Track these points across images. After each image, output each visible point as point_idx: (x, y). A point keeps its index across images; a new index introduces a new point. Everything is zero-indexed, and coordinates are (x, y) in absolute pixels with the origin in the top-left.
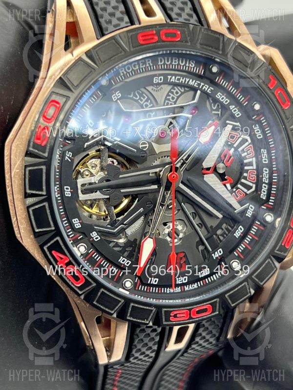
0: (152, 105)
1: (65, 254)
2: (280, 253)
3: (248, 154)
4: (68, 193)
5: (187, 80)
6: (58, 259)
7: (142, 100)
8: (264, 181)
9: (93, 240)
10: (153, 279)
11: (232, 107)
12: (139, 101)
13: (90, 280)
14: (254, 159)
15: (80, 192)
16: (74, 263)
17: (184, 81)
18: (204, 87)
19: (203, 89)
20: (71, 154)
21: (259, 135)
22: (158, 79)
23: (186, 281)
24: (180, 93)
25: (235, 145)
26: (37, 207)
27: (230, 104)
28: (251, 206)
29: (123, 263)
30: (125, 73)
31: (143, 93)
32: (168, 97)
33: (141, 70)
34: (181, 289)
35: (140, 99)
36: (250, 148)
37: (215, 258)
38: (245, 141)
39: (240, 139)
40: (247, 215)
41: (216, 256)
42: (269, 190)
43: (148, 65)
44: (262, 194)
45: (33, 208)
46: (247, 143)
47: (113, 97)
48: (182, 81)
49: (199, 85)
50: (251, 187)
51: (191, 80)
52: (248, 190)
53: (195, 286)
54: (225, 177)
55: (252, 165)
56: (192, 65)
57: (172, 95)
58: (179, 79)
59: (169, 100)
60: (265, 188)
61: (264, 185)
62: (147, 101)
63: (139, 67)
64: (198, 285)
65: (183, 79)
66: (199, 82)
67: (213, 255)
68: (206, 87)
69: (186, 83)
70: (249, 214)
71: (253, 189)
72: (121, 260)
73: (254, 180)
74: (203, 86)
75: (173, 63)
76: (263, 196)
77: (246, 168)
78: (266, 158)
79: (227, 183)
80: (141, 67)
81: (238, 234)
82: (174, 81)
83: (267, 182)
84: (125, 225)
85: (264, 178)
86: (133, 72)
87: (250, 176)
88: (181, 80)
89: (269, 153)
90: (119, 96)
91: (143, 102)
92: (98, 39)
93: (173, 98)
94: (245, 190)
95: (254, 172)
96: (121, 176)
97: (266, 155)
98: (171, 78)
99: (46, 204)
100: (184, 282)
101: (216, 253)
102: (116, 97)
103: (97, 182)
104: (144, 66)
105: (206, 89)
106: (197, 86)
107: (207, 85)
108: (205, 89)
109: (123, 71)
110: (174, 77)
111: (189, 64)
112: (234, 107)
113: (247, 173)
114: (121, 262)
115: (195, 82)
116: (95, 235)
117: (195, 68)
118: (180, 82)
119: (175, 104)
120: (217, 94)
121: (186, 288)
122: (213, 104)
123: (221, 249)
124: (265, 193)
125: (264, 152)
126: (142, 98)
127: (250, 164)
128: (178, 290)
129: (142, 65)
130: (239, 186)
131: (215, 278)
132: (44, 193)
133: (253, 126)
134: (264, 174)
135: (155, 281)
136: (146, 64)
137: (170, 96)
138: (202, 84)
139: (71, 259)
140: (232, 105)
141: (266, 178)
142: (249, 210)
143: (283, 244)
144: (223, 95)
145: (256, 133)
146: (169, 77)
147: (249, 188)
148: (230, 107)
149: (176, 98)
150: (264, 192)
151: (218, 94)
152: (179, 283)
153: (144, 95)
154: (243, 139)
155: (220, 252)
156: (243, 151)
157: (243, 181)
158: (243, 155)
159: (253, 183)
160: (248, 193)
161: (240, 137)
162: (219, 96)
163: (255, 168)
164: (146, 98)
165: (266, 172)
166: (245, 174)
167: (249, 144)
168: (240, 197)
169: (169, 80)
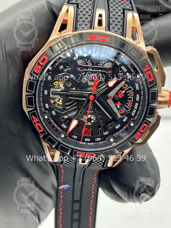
0: (92, 64)
1: (37, 118)
2: (132, 141)
3: (130, 95)
4: (46, 93)
5: (109, 58)
6: (34, 119)
7: (88, 61)
12: (87, 61)
13: (45, 131)
14: (133, 97)
15: (51, 94)
16: (40, 122)
18: (117, 62)
21: (137, 88)
22: (96, 55)
23: (89, 141)
24: (106, 62)
25: (125, 90)
26: (30, 97)
27: (127, 72)
28: (126, 117)
32: (100, 63)
34: (86, 143)
36: (132, 93)
37: (104, 135)
39: (128, 88)
40: (123, 120)
42: (136, 113)
45: (28, 97)
46: (131, 90)
48: (107, 58)
49: (114, 61)
50: (129, 109)
51: (111, 58)
52: (127, 110)
53: (93, 144)
54: (118, 102)
55: (131, 100)
57: (102, 62)
58: (105, 57)
59: (100, 64)
60: (134, 111)
62: (90, 62)
64: (94, 144)
66: (115, 60)
67: (104, 133)
70: (125, 120)
71: (129, 110)
72: (63, 125)
74: (116, 62)
76: (133, 114)
77: (128, 101)
78: (138, 98)
79: (118, 105)
81: (117, 127)
82: (103, 57)
83: (136, 109)
84: (68, 111)
87: (129, 104)
89: (140, 97)
90: (77, 58)
92: (73, 32)
93: (102, 63)
94: (125, 110)
95: (132, 103)
96: (70, 91)
99: (33, 97)
100: (88, 141)
101: (105, 133)
102: (75, 58)
103: (59, 91)
112: (128, 73)
115: (113, 59)
116: (54, 113)
119: (102, 66)
121: (88, 144)
123: (108, 132)
124: (134, 113)
125: (138, 96)
127: (131, 99)
128: (85, 143)
130: (123, 107)
131: (102, 143)
132: (33, 92)
133: (136, 84)
135: (76, 137)
137: (101, 62)
138: (116, 61)
139: (39, 121)
140: (128, 72)
141: (136, 107)
143: (134, 138)
144: (125, 67)
145: (136, 87)
147: (127, 109)
148: (127, 73)
152: (86, 140)
153: (89, 59)
154: (130, 88)
155: (107, 133)
156: (128, 93)
157: (125, 106)
158: (128, 95)
159: (130, 108)
160: (126, 111)
161: (128, 87)
162: (123, 67)
163: (132, 101)
164: (90, 61)
165: (137, 105)
166: (127, 103)
167: (132, 91)
168: (122, 112)
169: (101, 56)
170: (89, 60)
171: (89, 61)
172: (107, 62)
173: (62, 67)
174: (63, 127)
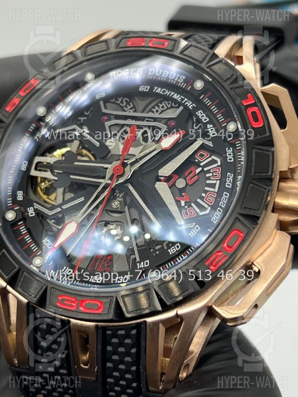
3: (213, 176)
5: (172, 93)
8: (220, 205)
12: (124, 107)
14: (218, 181)
17: (168, 94)
18: (187, 103)
19: (186, 104)
21: (230, 158)
22: (144, 88)
25: (202, 164)
27: (208, 123)
28: (197, 226)
30: (115, 77)
31: (130, 101)
32: (153, 110)
33: (131, 76)
35: (126, 106)
36: (218, 170)
37: (138, 268)
38: (214, 162)
39: (210, 159)
40: (190, 234)
41: (141, 266)
43: (138, 74)
44: (213, 218)
46: (216, 165)
47: (97, 95)
49: (182, 100)
51: (176, 94)
52: (201, 211)
54: (183, 194)
55: (214, 188)
56: (181, 80)
57: (157, 108)
58: (164, 91)
60: (219, 212)
61: (219, 208)
63: (130, 73)
65: (168, 92)
66: (183, 98)
67: (138, 264)
68: (189, 103)
69: (170, 96)
70: (192, 234)
71: (207, 212)
73: (211, 203)
75: (163, 76)
76: (214, 220)
77: (206, 188)
78: (230, 182)
79: (183, 200)
81: (172, 251)
82: (159, 92)
83: (223, 207)
85: (221, 202)
86: (122, 77)
87: (208, 197)
88: (166, 92)
89: (235, 179)
90: (103, 95)
91: (128, 109)
93: (157, 111)
94: (198, 210)
95: (215, 195)
97: (232, 179)
98: (157, 89)
101: (142, 263)
104: (135, 74)
105: (189, 104)
106: (180, 101)
107: (191, 101)
108: (187, 104)
110: (160, 89)
111: (178, 79)
112: (212, 126)
113: (206, 194)
115: (180, 97)
117: (183, 83)
118: (165, 94)
120: (197, 111)
122: (195, 124)
123: (148, 261)
124: (217, 218)
127: (213, 186)
129: (133, 73)
130: (193, 204)
133: (227, 149)
134: (223, 197)
136: (137, 72)
137: (155, 108)
138: (186, 100)
140: (210, 124)
141: (224, 203)
142: (193, 230)
143: (207, 264)
144: (204, 113)
145: (228, 156)
147: (203, 209)
148: (208, 125)
149: (160, 111)
150: (217, 216)
151: (199, 112)
154: (213, 159)
156: (209, 171)
157: (199, 200)
158: (207, 175)
159: (209, 205)
160: (200, 214)
161: (210, 157)
163: (216, 191)
164: (132, 106)
165: (225, 196)
166: (203, 195)
167: (218, 166)
168: (190, 215)
169: (154, 91)
170: (130, 105)
171: (129, 107)
172: (168, 108)
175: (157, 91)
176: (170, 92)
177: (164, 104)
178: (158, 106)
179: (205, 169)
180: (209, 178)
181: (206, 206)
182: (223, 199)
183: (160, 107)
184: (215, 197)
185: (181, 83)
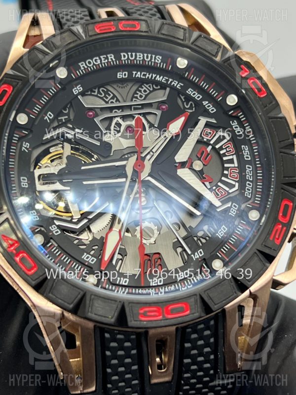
3: (227, 151)
4: (24, 183)
5: (154, 76)
7: (107, 98)
8: (247, 178)
9: (53, 234)
10: (122, 279)
11: (205, 103)
12: (104, 98)
14: (235, 156)
15: (37, 181)
17: (150, 76)
18: (173, 83)
20: (29, 144)
22: (122, 75)
23: (162, 283)
24: (148, 91)
25: (212, 142)
27: (202, 100)
28: (234, 204)
29: (88, 260)
30: (86, 67)
31: (108, 90)
32: (135, 95)
33: (103, 64)
34: (155, 291)
35: (105, 96)
36: (229, 145)
37: (195, 259)
39: (217, 136)
40: (230, 214)
41: (196, 257)
42: (254, 188)
43: (110, 60)
44: (246, 193)
46: (225, 141)
47: (73, 90)
48: (148, 77)
49: (167, 80)
51: (158, 76)
52: (230, 189)
53: (172, 288)
54: (204, 176)
55: (233, 163)
56: (158, 61)
57: (140, 93)
58: (144, 75)
60: (249, 186)
61: (248, 182)
62: (112, 98)
63: (101, 61)
64: (175, 288)
65: (149, 74)
66: (167, 78)
67: (192, 256)
68: (175, 83)
69: (153, 78)
70: (233, 213)
71: (236, 188)
72: (85, 256)
73: (237, 178)
74: (171, 82)
75: (138, 59)
76: (248, 194)
77: (226, 165)
78: (248, 154)
79: (206, 181)
80: (103, 62)
81: (220, 234)
82: (139, 76)
83: (251, 180)
84: (89, 219)
85: (247, 176)
86: (95, 67)
87: (231, 173)
88: (147, 75)
89: (251, 149)
90: (80, 89)
91: (108, 99)
93: (141, 96)
94: (227, 189)
95: (237, 170)
96: (83, 167)
97: (248, 151)
98: (136, 74)
100: (159, 284)
101: (196, 253)
102: (77, 91)
103: (56, 173)
104: (106, 61)
106: (165, 82)
107: (177, 80)
108: (174, 85)
109: (84, 65)
110: (139, 73)
111: (155, 60)
112: (207, 102)
113: (228, 171)
114: (85, 259)
115: (163, 78)
116: (54, 229)
117: (162, 64)
118: (147, 77)
120: (187, 90)
121: (162, 290)
122: (185, 103)
123: (201, 250)
124: (250, 191)
125: (245, 149)
126: (107, 96)
127: (231, 161)
129: (104, 60)
130: (220, 184)
133: (231, 122)
134: (247, 171)
135: (125, 282)
136: (108, 59)
137: (138, 94)
138: (171, 80)
140: (205, 101)
141: (250, 176)
142: (232, 209)
143: (271, 239)
144: (194, 91)
146: (134, 73)
147: (231, 186)
148: (203, 102)
149: (144, 96)
151: (189, 90)
152: (154, 285)
153: (109, 92)
155: (201, 253)
156: (221, 148)
157: (223, 179)
158: (222, 152)
159: (236, 181)
160: (230, 191)
162: (190, 91)
163: (236, 165)
164: (112, 95)
165: (249, 169)
166: (226, 172)
167: (228, 141)
168: (222, 195)
169: (134, 76)
170: (109, 95)
171: (109, 98)
172: (151, 92)
173: (50, 115)
174: (88, 262)
175: (137, 76)
176: (151, 74)
177: (145, 88)
178: (140, 91)
179: (217, 147)
180: (224, 155)
181: (233, 183)
182: (248, 172)
183: (142, 92)
184: (238, 171)
185: (160, 64)
